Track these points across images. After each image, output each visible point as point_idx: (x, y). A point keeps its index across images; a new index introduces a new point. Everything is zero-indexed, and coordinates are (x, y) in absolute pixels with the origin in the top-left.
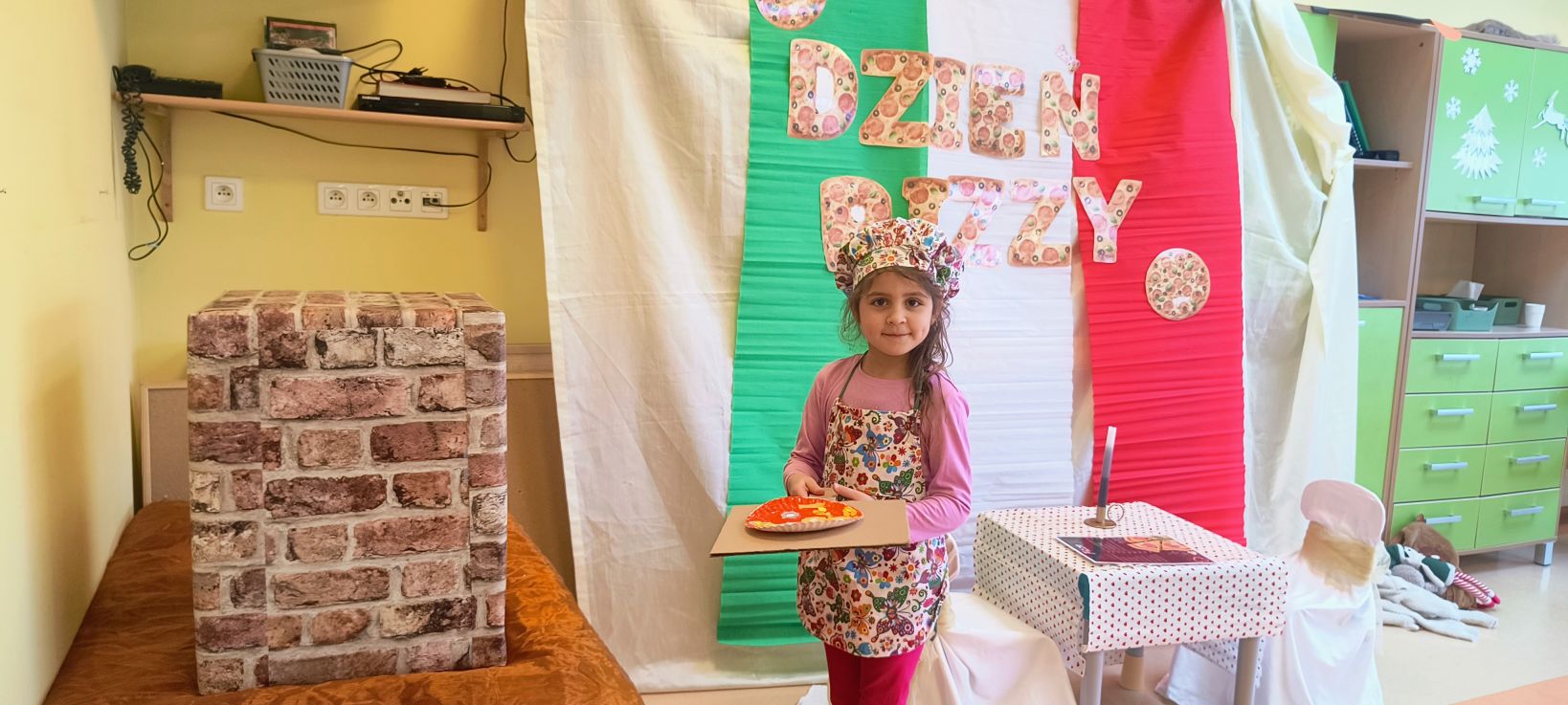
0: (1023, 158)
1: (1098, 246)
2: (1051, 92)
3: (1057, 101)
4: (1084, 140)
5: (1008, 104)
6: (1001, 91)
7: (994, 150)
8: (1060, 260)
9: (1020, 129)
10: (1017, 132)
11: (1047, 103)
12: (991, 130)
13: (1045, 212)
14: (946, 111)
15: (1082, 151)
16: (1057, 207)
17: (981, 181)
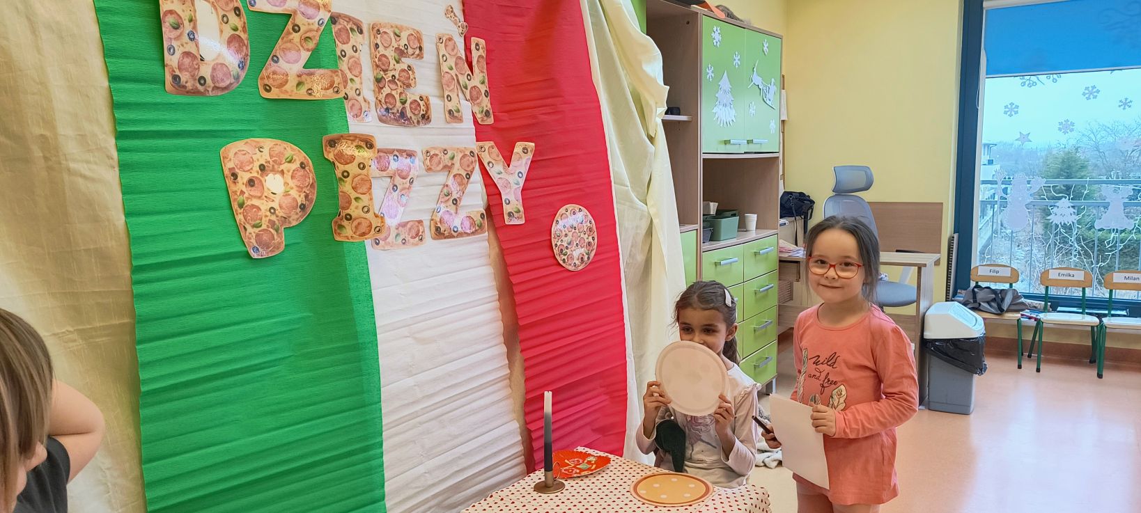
0: (430, 125)
1: (506, 209)
2: (448, 55)
3: (454, 67)
4: (479, 104)
5: (409, 67)
6: (401, 53)
7: (402, 118)
8: (478, 227)
10: (421, 98)
11: (445, 68)
12: (397, 97)
13: (458, 180)
14: (349, 76)
15: (479, 116)
16: (468, 174)
17: (395, 153)
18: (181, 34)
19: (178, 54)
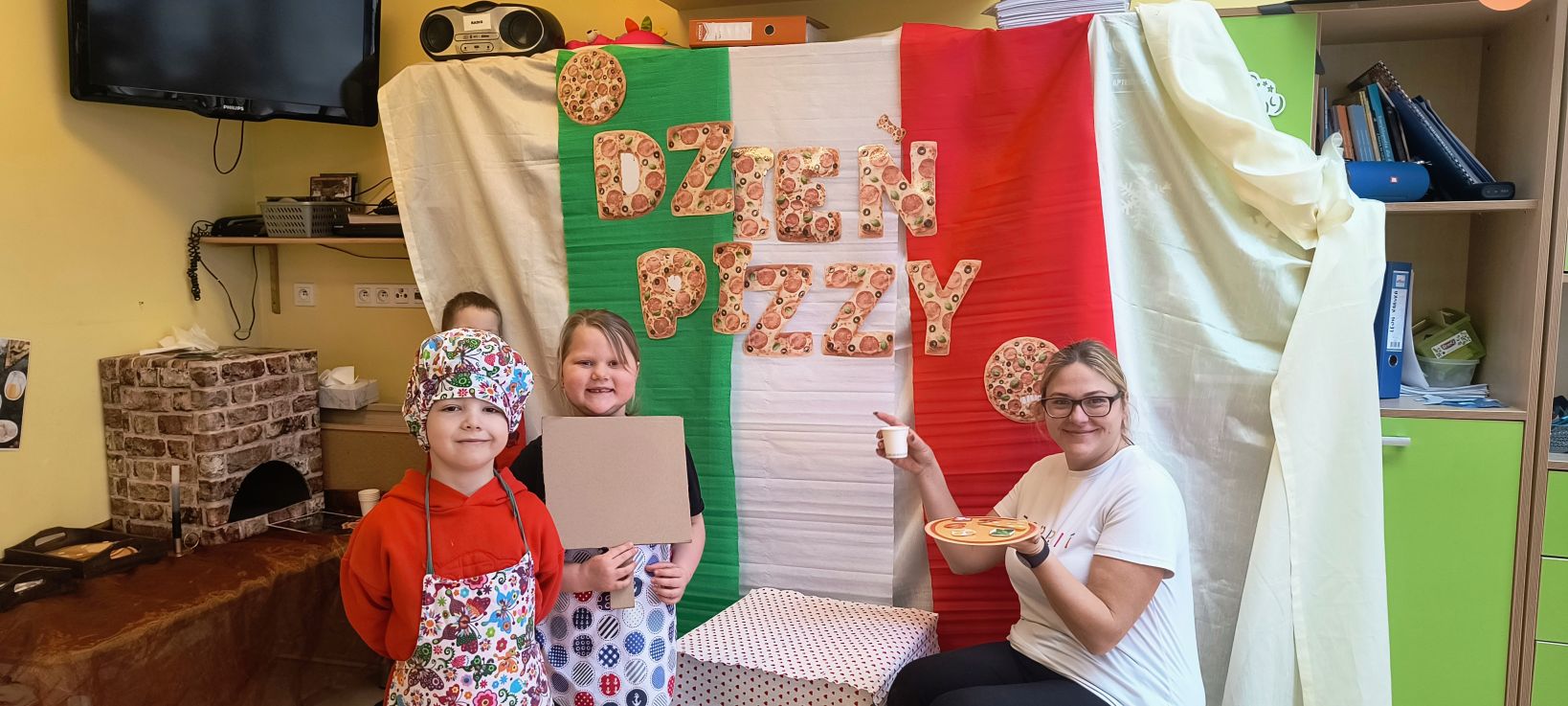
0: (838, 242)
1: (930, 336)
2: (872, 168)
3: (880, 178)
4: (916, 215)
5: (819, 187)
6: (810, 174)
7: (806, 236)
8: (880, 350)
9: (834, 211)
10: (830, 215)
11: (867, 180)
12: (801, 216)
13: (864, 298)
14: (747, 199)
15: (915, 227)
16: (879, 292)
17: (783, 268)
18: (609, 179)
19: (606, 193)
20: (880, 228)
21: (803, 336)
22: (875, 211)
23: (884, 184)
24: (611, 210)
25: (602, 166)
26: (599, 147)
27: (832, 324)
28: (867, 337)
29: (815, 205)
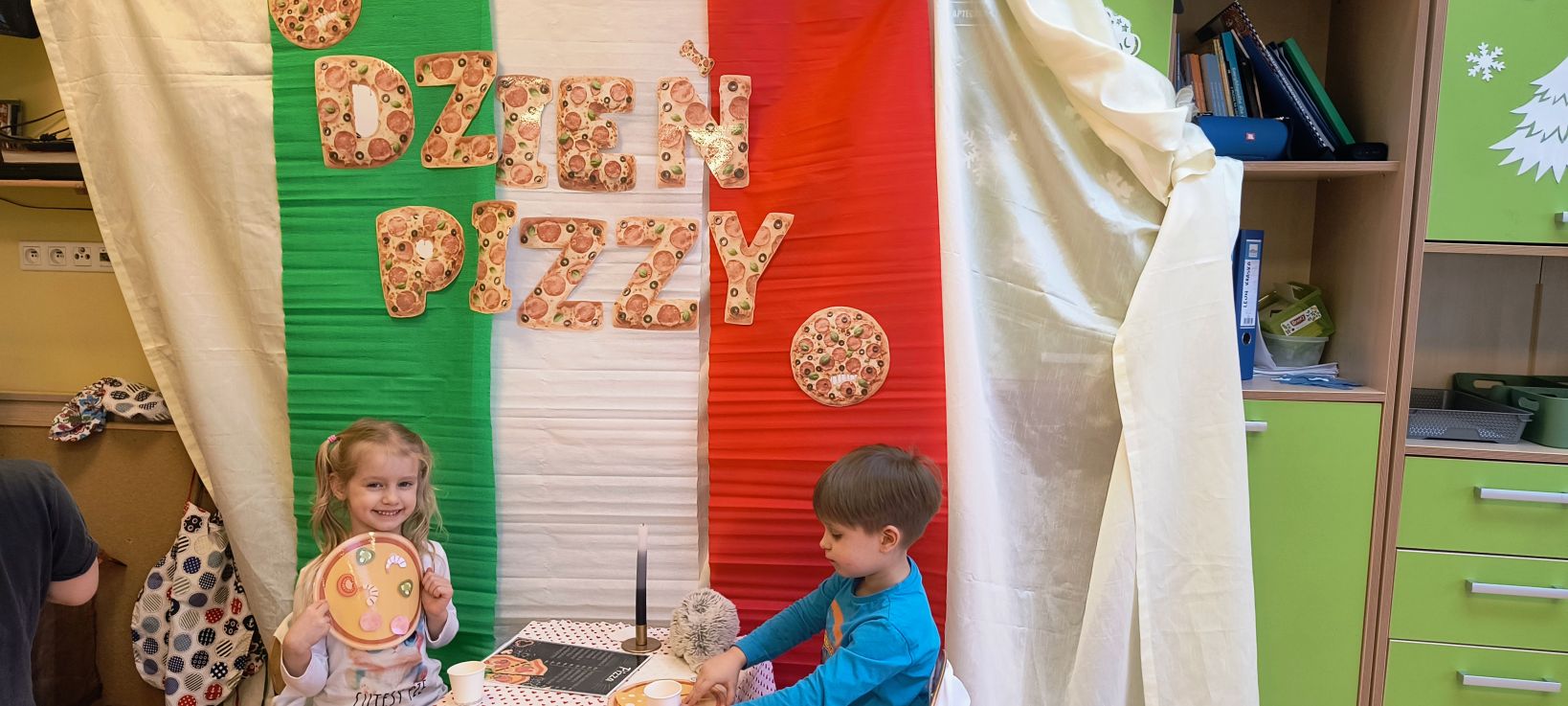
0: (631, 191)
1: (732, 302)
3: (683, 116)
5: (609, 124)
6: (598, 108)
7: (593, 183)
8: (682, 321)
9: (625, 154)
10: (623, 159)
11: (667, 119)
12: (587, 159)
13: (663, 259)
14: (519, 139)
15: (723, 177)
16: (680, 252)
17: (570, 223)
18: (337, 117)
19: (334, 134)
20: (682, 176)
21: (592, 306)
22: (676, 155)
23: (689, 125)
24: (340, 156)
25: (327, 100)
26: (323, 75)
27: (623, 288)
28: (667, 306)
29: (604, 146)
